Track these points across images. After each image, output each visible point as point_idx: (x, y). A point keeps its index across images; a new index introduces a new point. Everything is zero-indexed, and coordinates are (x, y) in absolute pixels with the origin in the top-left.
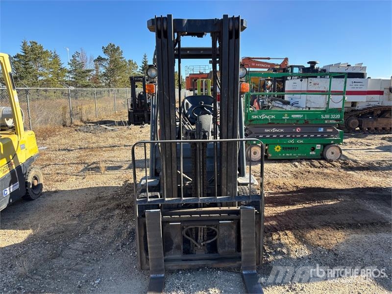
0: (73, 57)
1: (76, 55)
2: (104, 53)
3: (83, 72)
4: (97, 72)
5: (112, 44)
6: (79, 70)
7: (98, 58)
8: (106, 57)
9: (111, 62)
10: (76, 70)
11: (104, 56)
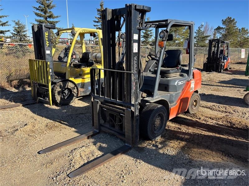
0: (199, 28)
1: (201, 27)
2: (223, 24)
3: (203, 38)
4: (214, 37)
5: (230, 17)
6: (200, 36)
7: (218, 27)
8: (224, 27)
9: (226, 30)
10: (199, 36)
11: (222, 26)
